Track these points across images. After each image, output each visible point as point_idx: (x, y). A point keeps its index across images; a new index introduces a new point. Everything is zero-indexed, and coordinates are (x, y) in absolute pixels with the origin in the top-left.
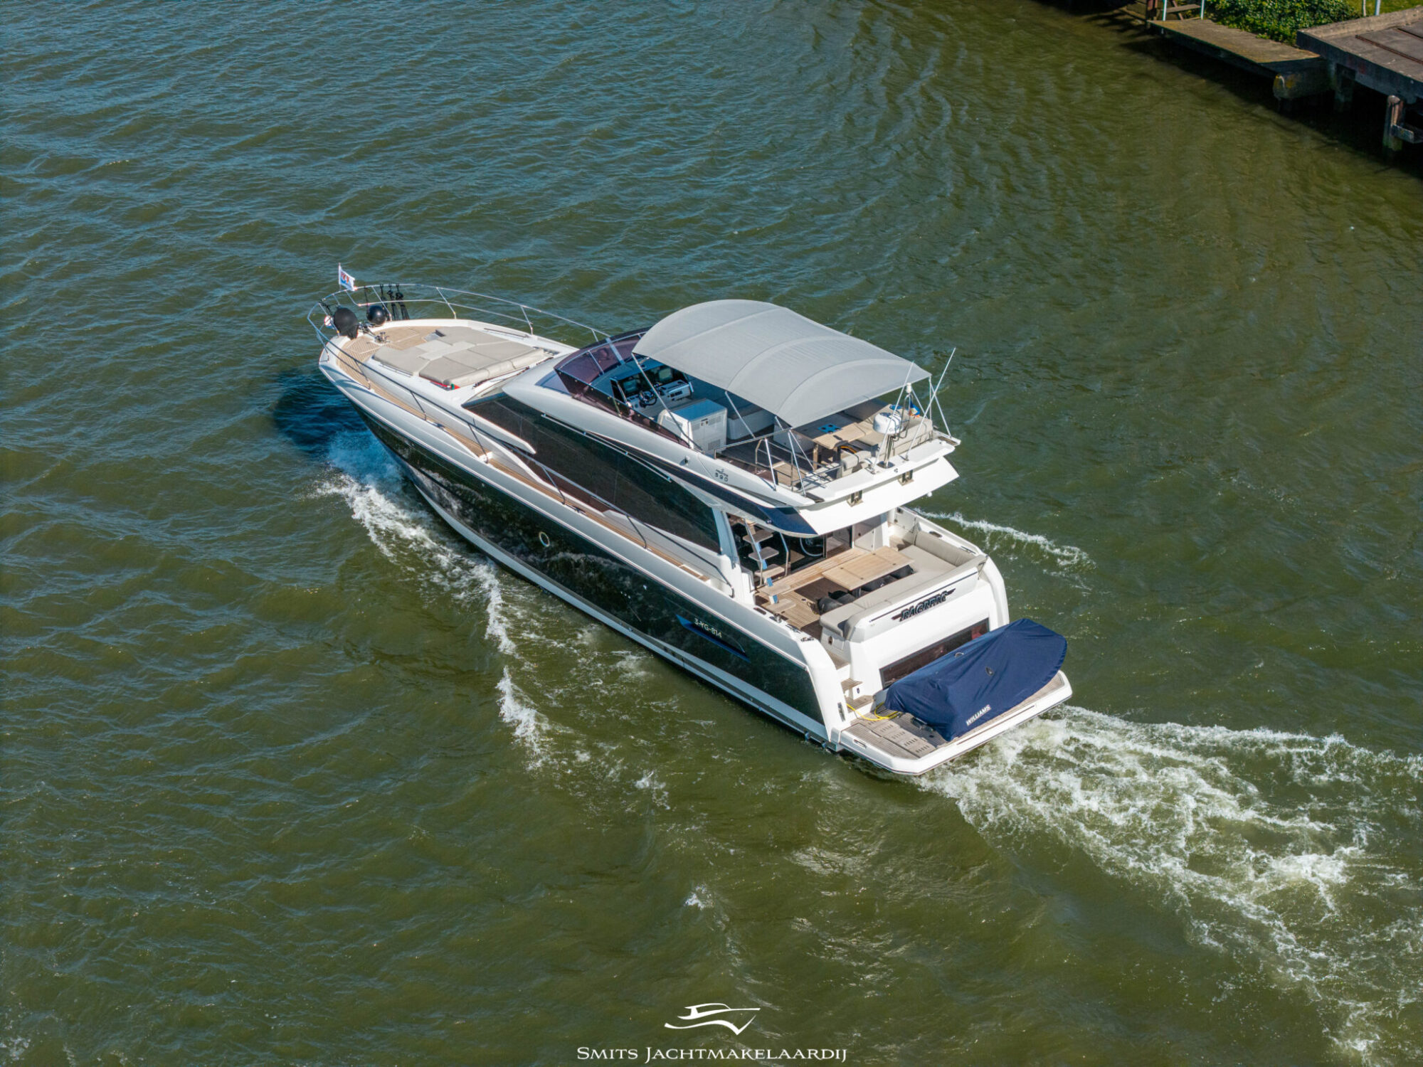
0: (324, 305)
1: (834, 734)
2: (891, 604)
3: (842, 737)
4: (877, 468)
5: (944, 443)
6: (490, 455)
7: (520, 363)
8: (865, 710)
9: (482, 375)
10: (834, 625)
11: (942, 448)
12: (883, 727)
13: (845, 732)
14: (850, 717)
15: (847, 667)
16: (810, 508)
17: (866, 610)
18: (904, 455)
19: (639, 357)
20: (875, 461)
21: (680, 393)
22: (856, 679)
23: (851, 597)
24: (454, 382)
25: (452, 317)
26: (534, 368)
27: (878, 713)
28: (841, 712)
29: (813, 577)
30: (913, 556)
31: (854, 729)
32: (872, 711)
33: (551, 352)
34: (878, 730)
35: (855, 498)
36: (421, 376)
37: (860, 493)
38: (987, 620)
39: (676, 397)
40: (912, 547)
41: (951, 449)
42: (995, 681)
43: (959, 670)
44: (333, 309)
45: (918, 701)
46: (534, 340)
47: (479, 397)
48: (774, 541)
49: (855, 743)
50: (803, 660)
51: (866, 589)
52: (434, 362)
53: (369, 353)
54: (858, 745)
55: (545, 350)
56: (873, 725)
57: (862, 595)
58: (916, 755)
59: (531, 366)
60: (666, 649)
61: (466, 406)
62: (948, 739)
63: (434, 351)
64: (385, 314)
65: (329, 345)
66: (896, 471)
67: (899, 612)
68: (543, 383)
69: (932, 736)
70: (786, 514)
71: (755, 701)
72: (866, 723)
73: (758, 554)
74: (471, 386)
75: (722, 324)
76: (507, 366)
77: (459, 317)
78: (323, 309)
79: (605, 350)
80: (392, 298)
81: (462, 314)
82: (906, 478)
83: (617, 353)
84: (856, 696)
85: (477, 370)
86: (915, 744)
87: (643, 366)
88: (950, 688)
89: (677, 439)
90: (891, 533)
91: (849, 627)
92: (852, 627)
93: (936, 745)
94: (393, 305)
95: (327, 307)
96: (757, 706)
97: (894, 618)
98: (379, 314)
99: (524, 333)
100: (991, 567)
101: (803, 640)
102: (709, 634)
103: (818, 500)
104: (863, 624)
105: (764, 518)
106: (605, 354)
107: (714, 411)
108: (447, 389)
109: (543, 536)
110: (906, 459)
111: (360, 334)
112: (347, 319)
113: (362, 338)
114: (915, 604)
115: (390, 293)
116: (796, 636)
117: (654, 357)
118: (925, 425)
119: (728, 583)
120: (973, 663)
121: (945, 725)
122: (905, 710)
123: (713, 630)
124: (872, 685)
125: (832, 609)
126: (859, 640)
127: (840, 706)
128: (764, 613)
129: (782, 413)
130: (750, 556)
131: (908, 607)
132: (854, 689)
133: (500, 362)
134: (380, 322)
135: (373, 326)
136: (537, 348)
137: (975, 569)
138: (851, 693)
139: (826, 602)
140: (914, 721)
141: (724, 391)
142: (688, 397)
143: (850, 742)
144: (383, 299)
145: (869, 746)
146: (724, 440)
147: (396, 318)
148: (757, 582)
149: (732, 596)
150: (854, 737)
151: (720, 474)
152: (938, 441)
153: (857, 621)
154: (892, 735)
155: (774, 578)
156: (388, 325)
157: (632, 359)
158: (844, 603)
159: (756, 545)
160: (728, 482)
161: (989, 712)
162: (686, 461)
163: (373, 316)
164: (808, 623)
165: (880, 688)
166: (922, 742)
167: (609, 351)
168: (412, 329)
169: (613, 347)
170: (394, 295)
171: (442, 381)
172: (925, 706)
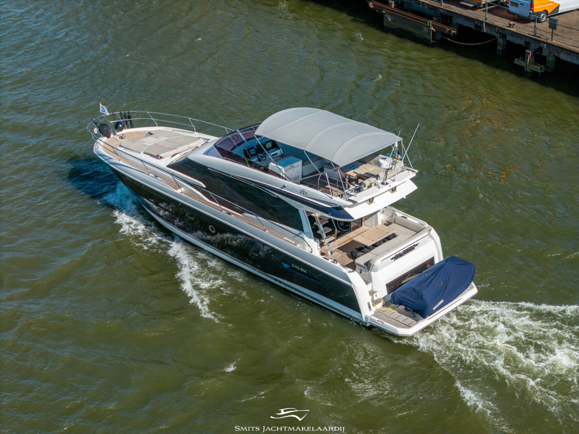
0: (94, 122)
1: (366, 318)
2: (390, 252)
3: (370, 319)
4: (381, 186)
5: (410, 172)
6: (183, 189)
7: (193, 145)
8: (380, 305)
9: (175, 151)
10: (363, 264)
11: (410, 174)
12: (390, 313)
13: (372, 317)
14: (374, 309)
15: (370, 284)
16: (349, 207)
17: (378, 256)
18: (392, 178)
19: (258, 137)
20: (379, 182)
21: (276, 154)
22: (375, 290)
23: (368, 250)
24: (161, 155)
25: (155, 126)
26: (200, 147)
27: (387, 306)
28: (370, 307)
29: (346, 241)
30: (394, 228)
31: (376, 314)
32: (383, 306)
33: (206, 139)
34: (388, 315)
35: (371, 201)
36: (144, 153)
37: (373, 198)
38: (433, 258)
39: (275, 156)
40: (393, 224)
41: (413, 175)
42: (444, 287)
43: (427, 283)
44: (99, 125)
45: (408, 299)
46: (196, 134)
47: (174, 162)
48: (329, 224)
49: (377, 321)
50: (350, 282)
51: (375, 246)
52: (151, 146)
53: (117, 144)
54: (379, 322)
55: (203, 139)
56: (385, 313)
57: (373, 249)
58: (409, 326)
59: (199, 145)
60: (276, 280)
61: (168, 166)
62: (424, 317)
63: (150, 141)
64: (123, 126)
65: (98, 141)
66: (390, 186)
67: (394, 256)
68: (207, 153)
69: (415, 316)
70: (338, 210)
71: (324, 303)
72: (381, 311)
73: (322, 231)
74: (170, 157)
75: (297, 119)
76: (186, 147)
77: (158, 126)
78: (94, 124)
79: (236, 136)
80: (126, 118)
81: (161, 124)
82: (394, 190)
83: (242, 137)
84: (375, 298)
85: (172, 149)
86: (407, 321)
87: (260, 141)
88: (424, 292)
89: (279, 176)
90: (381, 218)
91: (371, 265)
92: (372, 264)
93: (417, 321)
94: (126, 122)
95: (96, 124)
96: (325, 306)
97: (392, 259)
98: (120, 126)
99: (191, 132)
100: (433, 232)
101: (349, 272)
102: (300, 271)
103: (354, 202)
104: (378, 263)
105: (327, 212)
106: (236, 138)
107: (295, 162)
108: (158, 159)
109: (211, 228)
110: (394, 180)
111: (112, 136)
112: (105, 128)
113: (113, 137)
114: (401, 252)
115: (125, 116)
116: (346, 270)
117: (266, 136)
118: (400, 164)
119: (309, 246)
120: (433, 279)
121: (422, 311)
122: (401, 304)
123: (302, 270)
124: (382, 292)
125: (359, 256)
126: (376, 271)
127: (369, 304)
128: (328, 260)
129: (335, 160)
130: (318, 232)
131: (398, 253)
132: (374, 295)
133: (182, 145)
134: (121, 130)
135: (118, 132)
136: (199, 138)
137: (427, 233)
138: (373, 297)
139: (356, 253)
140: (406, 309)
141: (304, 150)
142: (280, 156)
143: (375, 322)
144: (122, 118)
145: (385, 323)
146: (301, 176)
147: (128, 128)
148: (322, 245)
149: (311, 252)
150: (377, 319)
151: (303, 192)
152: (407, 171)
153: (375, 261)
154: (395, 317)
155: (330, 242)
156: (125, 131)
157: (255, 138)
158: (365, 253)
159: (321, 227)
160: (307, 196)
161: (443, 303)
162: (284, 187)
163: (117, 127)
164: (347, 263)
165: (387, 294)
166: (410, 320)
167: (238, 136)
168: (137, 132)
169: (240, 134)
170: (127, 116)
171: (155, 155)
172: (412, 302)
